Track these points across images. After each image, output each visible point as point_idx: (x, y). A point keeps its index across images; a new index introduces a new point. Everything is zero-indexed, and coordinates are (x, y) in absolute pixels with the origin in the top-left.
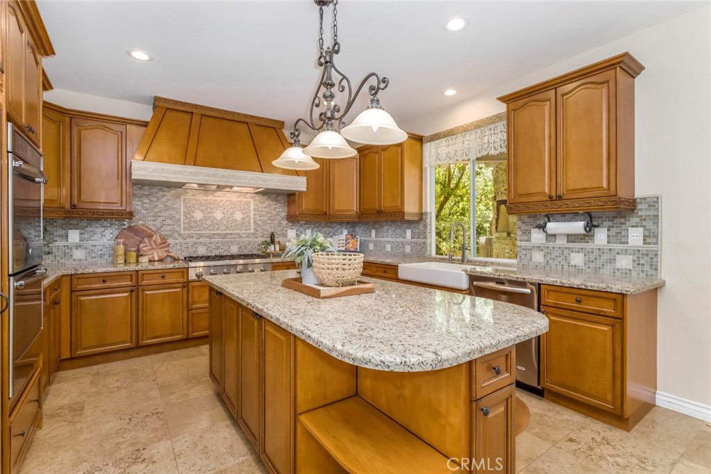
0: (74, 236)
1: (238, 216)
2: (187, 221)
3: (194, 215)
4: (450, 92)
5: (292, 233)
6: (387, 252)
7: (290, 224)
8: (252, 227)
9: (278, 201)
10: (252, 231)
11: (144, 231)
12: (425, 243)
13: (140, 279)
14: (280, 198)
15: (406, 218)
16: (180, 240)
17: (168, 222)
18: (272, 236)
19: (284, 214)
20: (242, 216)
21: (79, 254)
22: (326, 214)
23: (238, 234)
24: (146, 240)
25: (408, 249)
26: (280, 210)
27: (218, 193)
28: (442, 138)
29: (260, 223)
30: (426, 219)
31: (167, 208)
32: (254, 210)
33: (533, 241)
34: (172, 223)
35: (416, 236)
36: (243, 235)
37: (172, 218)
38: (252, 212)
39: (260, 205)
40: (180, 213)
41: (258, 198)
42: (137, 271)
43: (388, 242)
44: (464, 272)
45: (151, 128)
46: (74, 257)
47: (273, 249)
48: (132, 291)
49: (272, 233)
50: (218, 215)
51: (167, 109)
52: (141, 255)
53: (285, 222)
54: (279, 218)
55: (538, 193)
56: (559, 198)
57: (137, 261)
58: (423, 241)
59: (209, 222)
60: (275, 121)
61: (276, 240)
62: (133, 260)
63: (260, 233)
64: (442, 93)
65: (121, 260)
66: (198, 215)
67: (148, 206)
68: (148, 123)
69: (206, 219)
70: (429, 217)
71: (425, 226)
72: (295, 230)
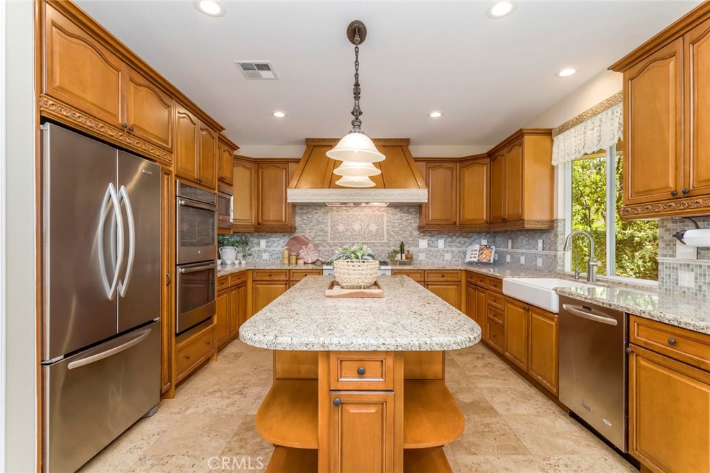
0: (263, 243)
1: (373, 228)
2: (333, 232)
3: (337, 227)
4: (567, 72)
5: (423, 243)
6: (522, 265)
7: (422, 234)
8: (385, 237)
9: (409, 213)
10: (385, 241)
11: (303, 240)
12: (555, 256)
13: (291, 276)
14: (411, 210)
15: (527, 226)
16: (327, 248)
17: (320, 233)
18: (402, 246)
19: (416, 225)
20: (377, 227)
21: (266, 256)
22: (455, 223)
23: (373, 243)
24: (303, 247)
25: (540, 262)
26: (412, 221)
27: (355, 209)
28: (571, 127)
29: (392, 233)
30: (557, 227)
31: (319, 222)
32: (388, 222)
33: (678, 255)
34: (322, 234)
35: (548, 248)
36: (377, 245)
37: (322, 230)
38: (385, 224)
39: (392, 217)
40: (327, 226)
41: (391, 210)
42: (289, 270)
43: (523, 254)
44: (554, 292)
45: (302, 164)
46: (263, 258)
47: (400, 258)
48: (286, 284)
49: (402, 243)
50: (357, 227)
51: (314, 146)
52: (299, 259)
53: (416, 233)
54: (410, 228)
55: (660, 189)
56: (687, 194)
57: (297, 263)
58: (553, 253)
59: (349, 233)
60: (401, 140)
61: (406, 248)
62: (293, 261)
63: (392, 243)
64: (557, 75)
65: (286, 262)
66: (341, 228)
67: (305, 221)
68: (300, 159)
69: (347, 230)
70: (560, 225)
71: (556, 235)
72: (426, 240)
